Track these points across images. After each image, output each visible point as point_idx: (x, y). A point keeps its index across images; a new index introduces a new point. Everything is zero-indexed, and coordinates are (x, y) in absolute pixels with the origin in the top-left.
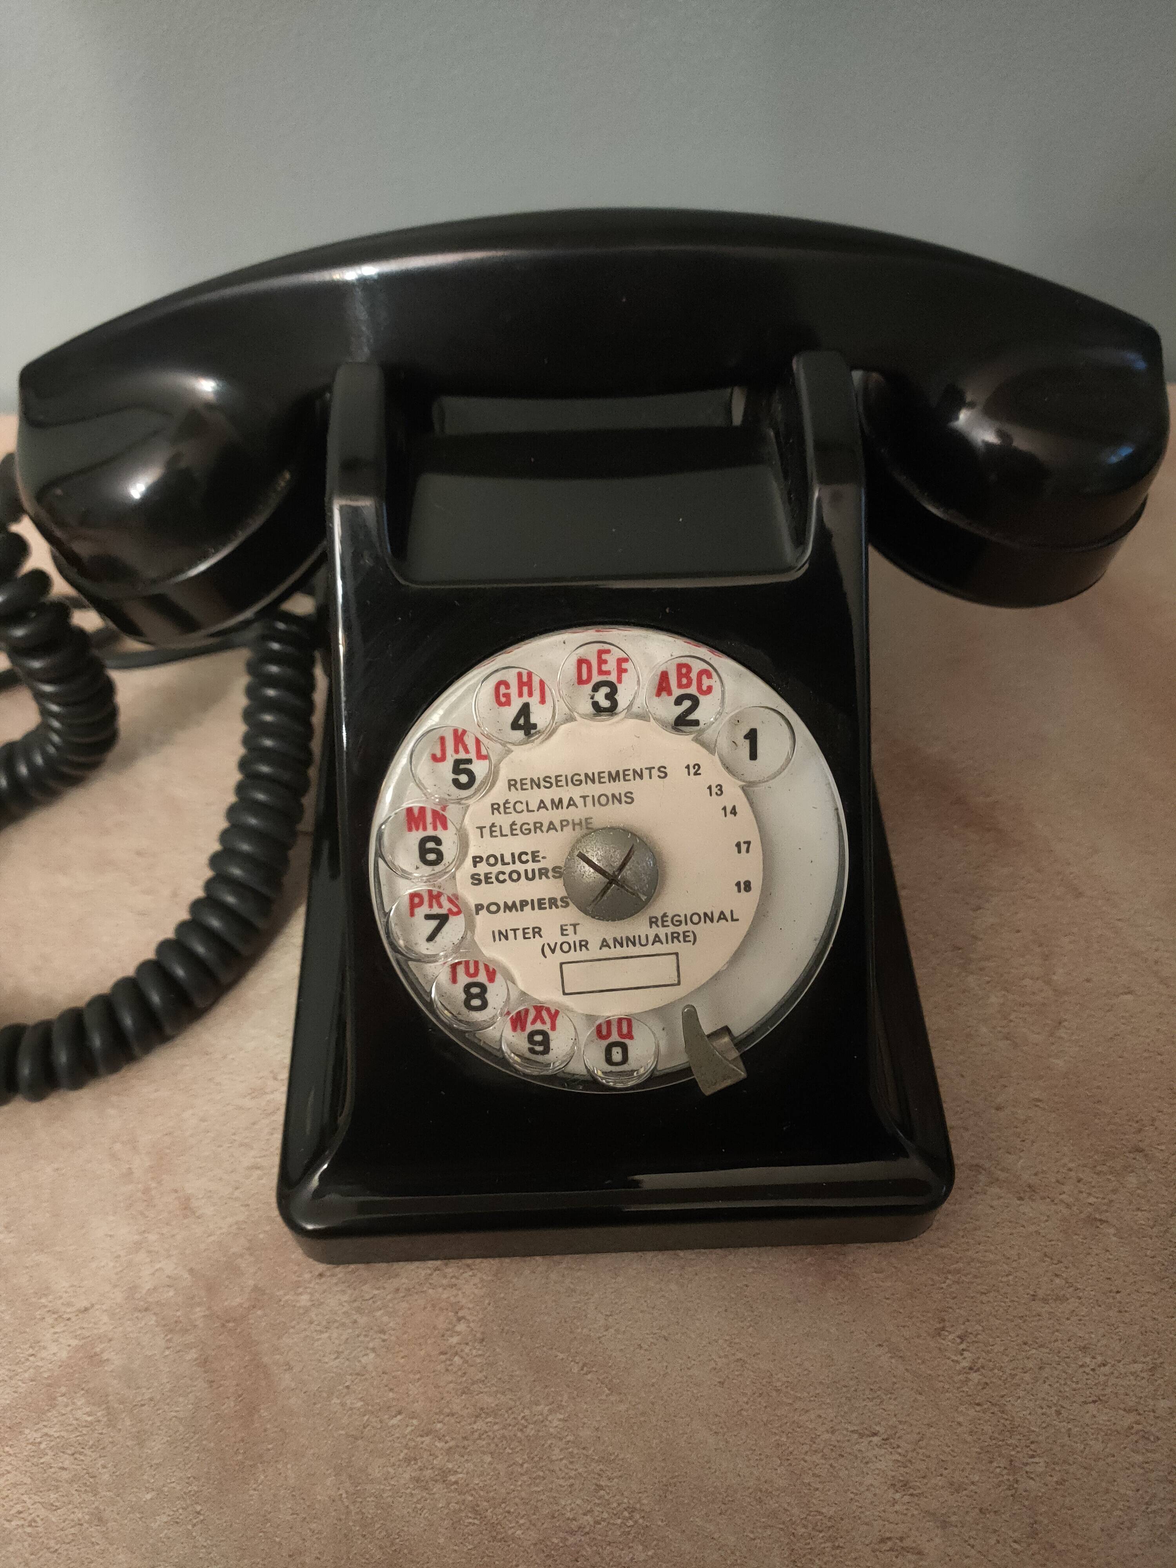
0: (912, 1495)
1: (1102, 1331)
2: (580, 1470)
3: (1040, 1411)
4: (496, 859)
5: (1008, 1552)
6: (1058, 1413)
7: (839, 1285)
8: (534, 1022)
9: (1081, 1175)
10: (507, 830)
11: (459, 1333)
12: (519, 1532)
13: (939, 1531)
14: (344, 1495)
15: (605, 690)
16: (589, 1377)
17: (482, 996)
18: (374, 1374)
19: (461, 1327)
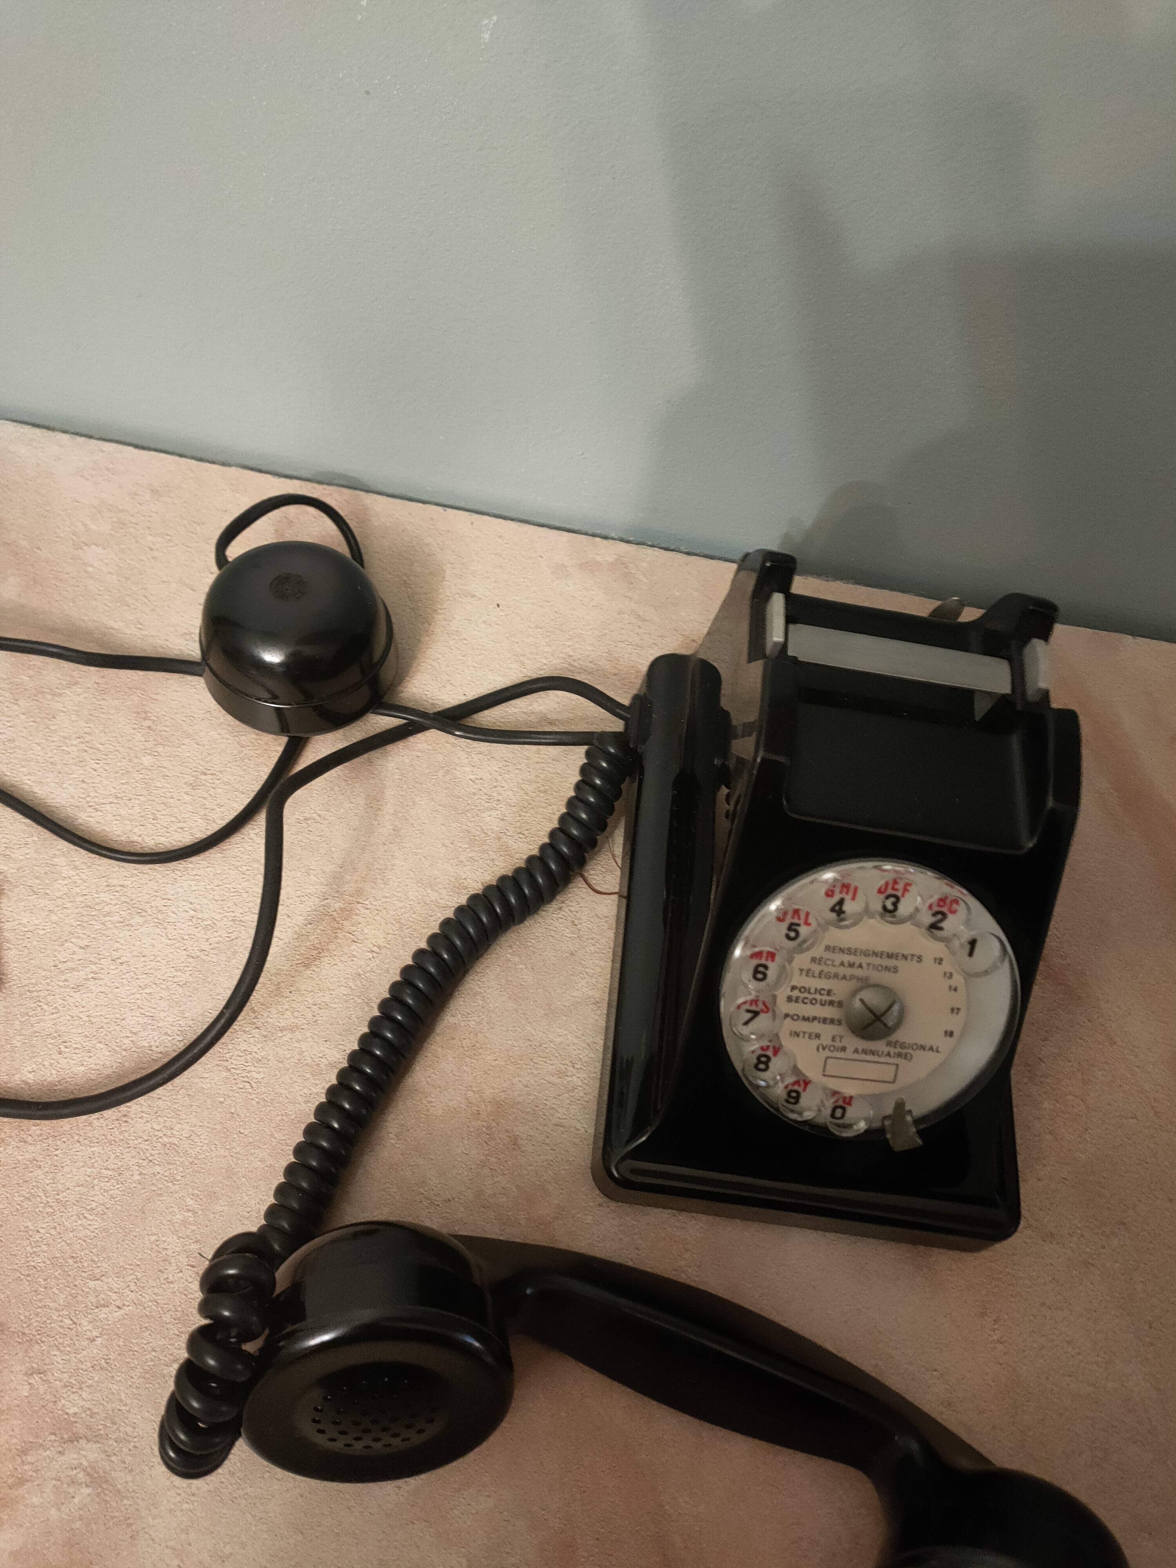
1: (1081, 1333)
4: (805, 990)
6: (1047, 1378)
8: (793, 1085)
9: (1084, 1233)
10: (816, 974)
15: (893, 899)
17: (767, 1064)
19: (687, 1255)
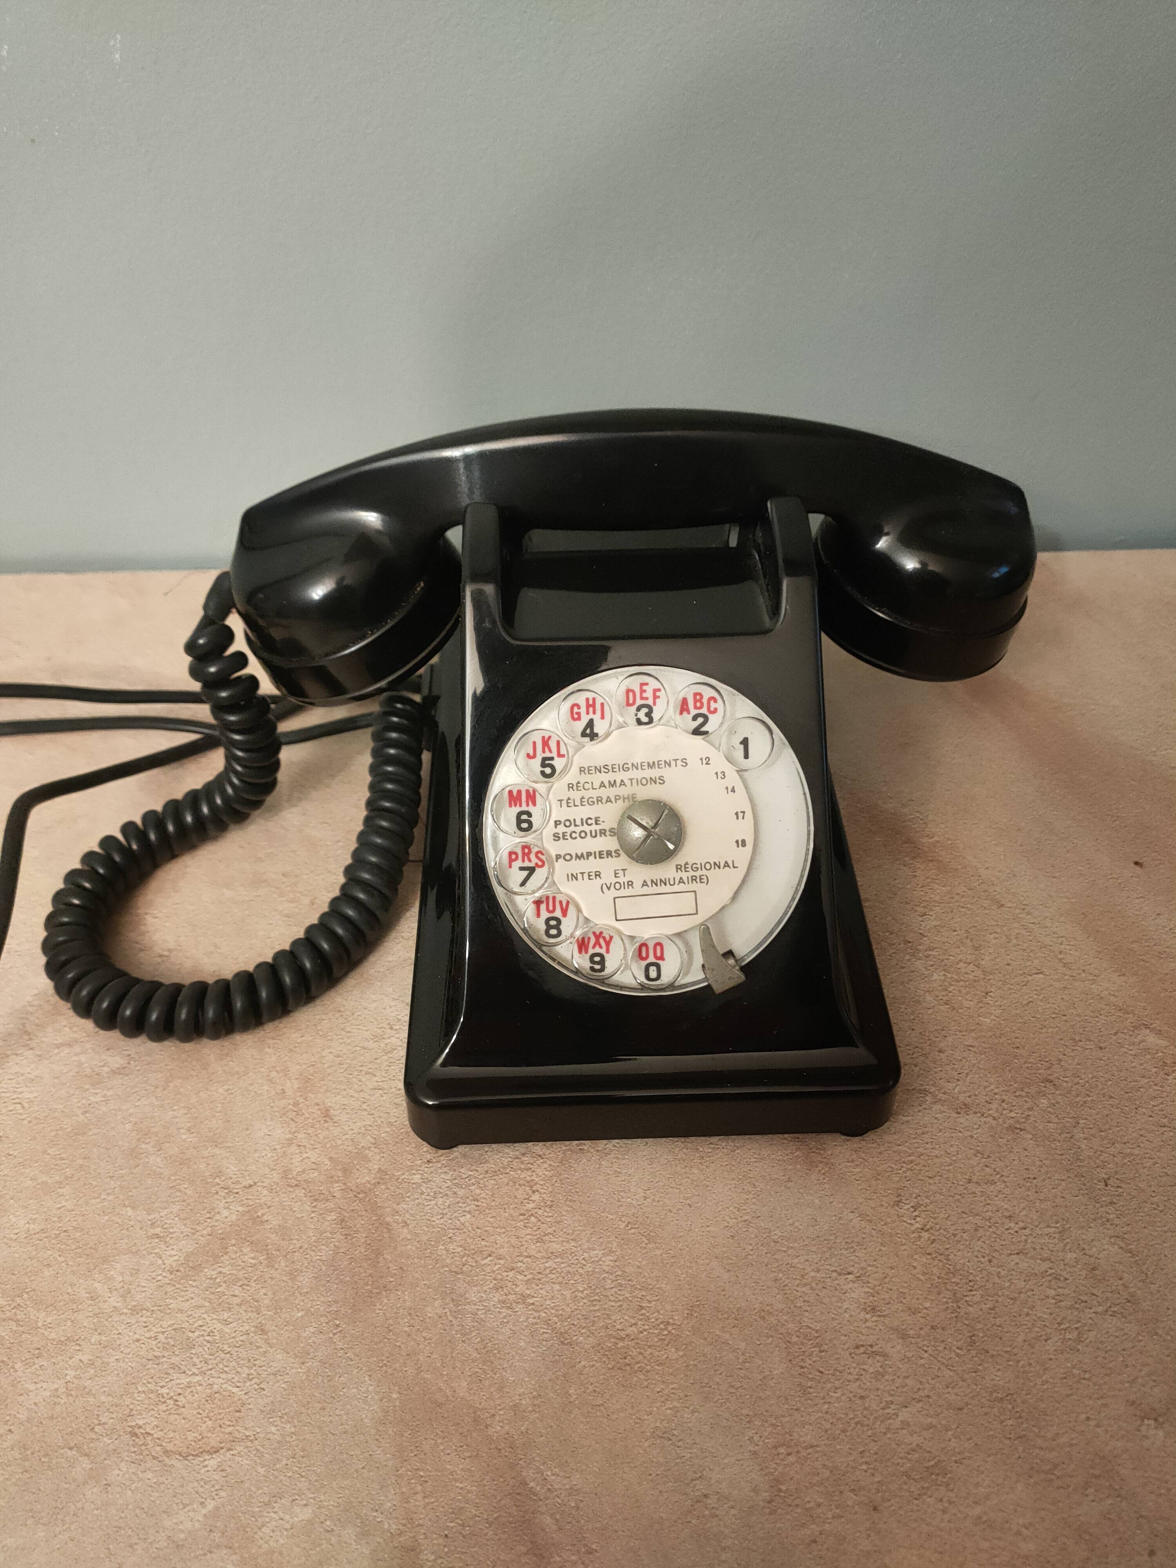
0: (879, 1316)
1: (1022, 1205)
2: (627, 1295)
3: (976, 1259)
4: (569, 823)
5: (953, 1355)
6: (990, 1261)
7: (820, 1171)
8: (594, 947)
9: (1003, 1097)
10: (578, 802)
11: (534, 1201)
12: (581, 1338)
13: (900, 1341)
14: (448, 1313)
15: (645, 710)
16: (632, 1231)
17: (557, 927)
18: (470, 1229)
19: (536, 1197)
